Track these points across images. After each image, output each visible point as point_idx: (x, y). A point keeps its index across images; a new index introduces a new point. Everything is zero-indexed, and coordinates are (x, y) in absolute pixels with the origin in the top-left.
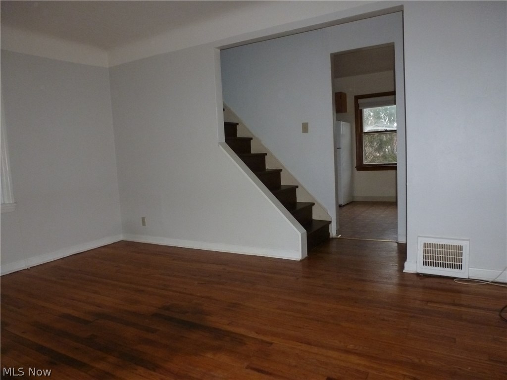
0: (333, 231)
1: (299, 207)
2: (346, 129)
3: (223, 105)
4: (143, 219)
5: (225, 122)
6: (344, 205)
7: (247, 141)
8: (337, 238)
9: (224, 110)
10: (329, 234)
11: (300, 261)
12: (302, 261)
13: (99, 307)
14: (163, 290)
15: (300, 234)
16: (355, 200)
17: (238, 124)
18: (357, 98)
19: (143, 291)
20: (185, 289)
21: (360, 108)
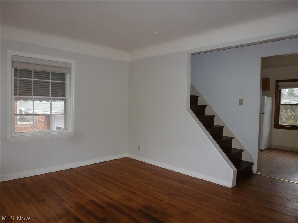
0: (255, 169)
1: (233, 152)
2: (269, 101)
3: (191, 84)
4: (139, 147)
5: (191, 95)
6: (264, 150)
7: (204, 107)
8: (257, 174)
9: (191, 87)
10: (252, 171)
11: (231, 188)
12: (232, 188)
13: (110, 199)
14: (146, 194)
15: (232, 171)
16: (272, 147)
17: (198, 96)
18: (277, 82)
19: (134, 193)
20: (159, 196)
21: (279, 88)
